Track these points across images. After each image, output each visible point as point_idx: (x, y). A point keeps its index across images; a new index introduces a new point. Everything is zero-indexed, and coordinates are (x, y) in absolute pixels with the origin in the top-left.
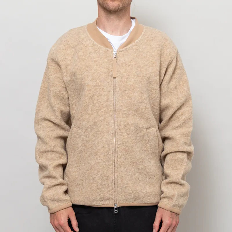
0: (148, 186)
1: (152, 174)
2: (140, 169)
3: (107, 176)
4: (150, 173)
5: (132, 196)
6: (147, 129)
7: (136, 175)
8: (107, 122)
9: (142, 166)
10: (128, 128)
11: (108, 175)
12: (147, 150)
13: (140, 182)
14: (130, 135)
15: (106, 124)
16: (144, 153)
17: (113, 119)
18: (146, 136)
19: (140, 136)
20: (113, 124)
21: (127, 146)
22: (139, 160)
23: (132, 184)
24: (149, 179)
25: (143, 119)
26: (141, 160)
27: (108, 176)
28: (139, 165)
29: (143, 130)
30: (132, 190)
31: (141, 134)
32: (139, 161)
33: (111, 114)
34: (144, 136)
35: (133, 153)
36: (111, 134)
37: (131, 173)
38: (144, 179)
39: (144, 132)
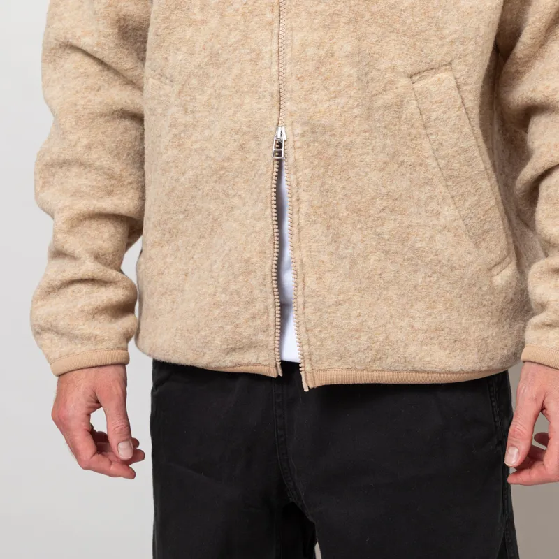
0: (421, 305)
1: (440, 257)
2: (386, 237)
3: (246, 258)
4: (431, 256)
5: (364, 339)
6: (415, 78)
7: (372, 261)
8: (252, 51)
9: (391, 227)
10: (331, 70)
11: (248, 255)
12: (421, 165)
13: (387, 289)
14: (341, 101)
15: (249, 57)
16: (408, 175)
17: (275, 39)
18: (412, 107)
19: (387, 107)
20: (275, 58)
21: (329, 146)
22: (379, 201)
23: (359, 290)
24: (428, 279)
25: (393, 36)
26: (385, 203)
27: (250, 258)
28: (380, 222)
29: (392, 83)
30: (359, 315)
31: (389, 97)
32: (379, 203)
33: (269, 16)
34: (400, 104)
35: (352, 173)
36: (268, 99)
37: (350, 250)
38: (402, 279)
39: (401, 91)
